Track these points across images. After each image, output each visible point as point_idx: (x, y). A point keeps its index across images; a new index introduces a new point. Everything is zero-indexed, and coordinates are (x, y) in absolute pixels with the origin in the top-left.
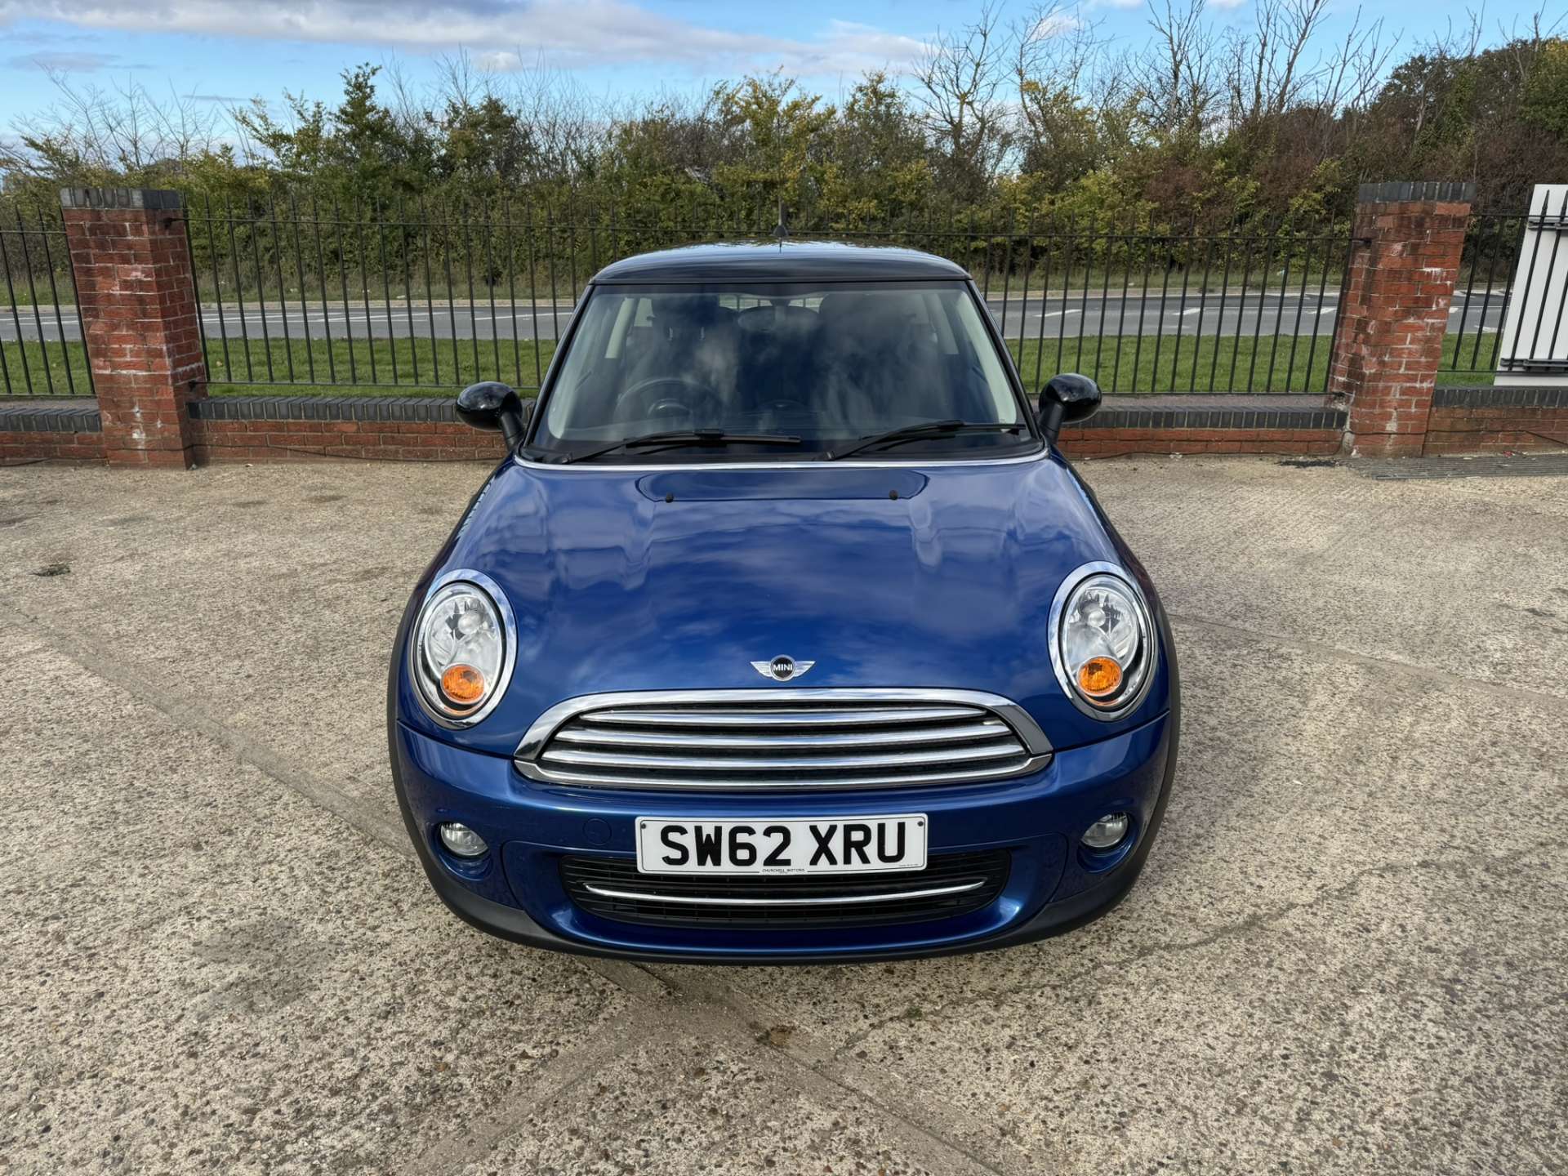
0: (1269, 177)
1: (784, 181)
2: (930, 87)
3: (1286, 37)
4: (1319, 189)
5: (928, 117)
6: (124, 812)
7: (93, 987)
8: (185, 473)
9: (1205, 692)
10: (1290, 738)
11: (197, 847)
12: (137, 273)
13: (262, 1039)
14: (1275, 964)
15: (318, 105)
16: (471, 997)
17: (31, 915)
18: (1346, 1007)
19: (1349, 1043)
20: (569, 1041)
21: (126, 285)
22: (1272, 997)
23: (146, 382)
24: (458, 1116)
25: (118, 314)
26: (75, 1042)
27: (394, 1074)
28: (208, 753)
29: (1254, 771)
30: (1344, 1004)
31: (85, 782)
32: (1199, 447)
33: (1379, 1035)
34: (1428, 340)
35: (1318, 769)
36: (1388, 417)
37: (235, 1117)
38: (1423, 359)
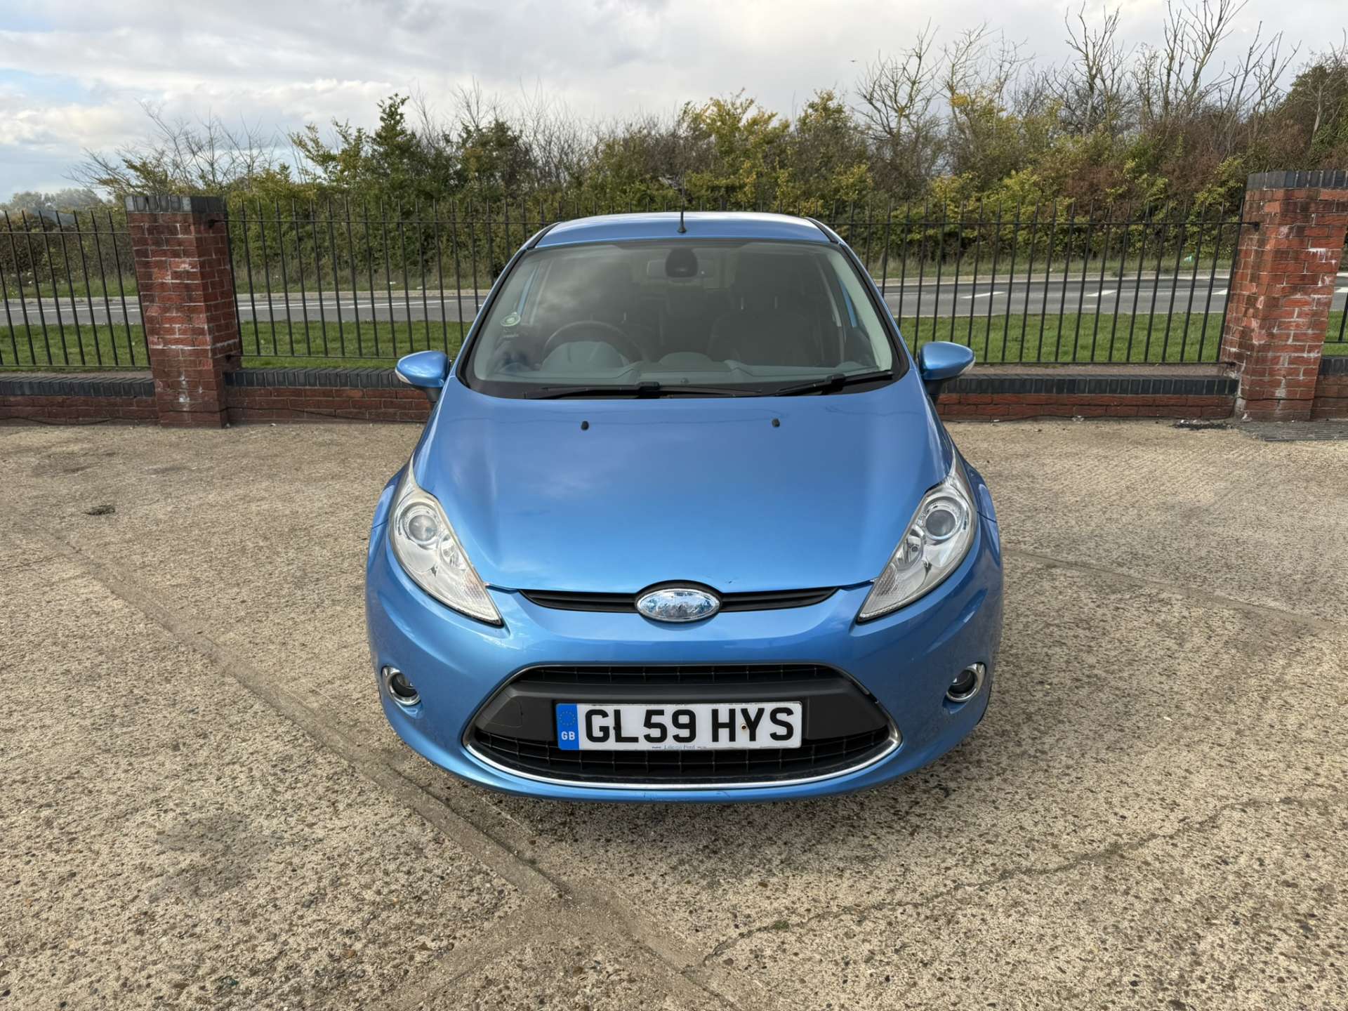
0: (1176, 174)
1: (742, 187)
2: (870, 102)
3: (1192, 51)
4: (1223, 184)
5: (869, 128)
6: (121, 715)
7: (68, 868)
8: (221, 431)
9: (1087, 633)
10: (1165, 677)
11: (176, 748)
12: (185, 265)
13: (201, 921)
14: (1132, 892)
15: (359, 131)
16: (385, 891)
17: (29, 802)
18: (1199, 937)
19: (1199, 972)
20: (465, 936)
21: (176, 275)
22: (1126, 924)
23: (190, 355)
24: (356, 1001)
25: (169, 299)
26: (44, 916)
27: (306, 957)
28: (198, 667)
29: (1126, 707)
30: (1197, 934)
31: (94, 689)
32: (1100, 411)
33: (1229, 966)
34: (1315, 314)
35: (1189, 707)
36: (1278, 384)
37: (166, 990)
38: (1310, 332)
